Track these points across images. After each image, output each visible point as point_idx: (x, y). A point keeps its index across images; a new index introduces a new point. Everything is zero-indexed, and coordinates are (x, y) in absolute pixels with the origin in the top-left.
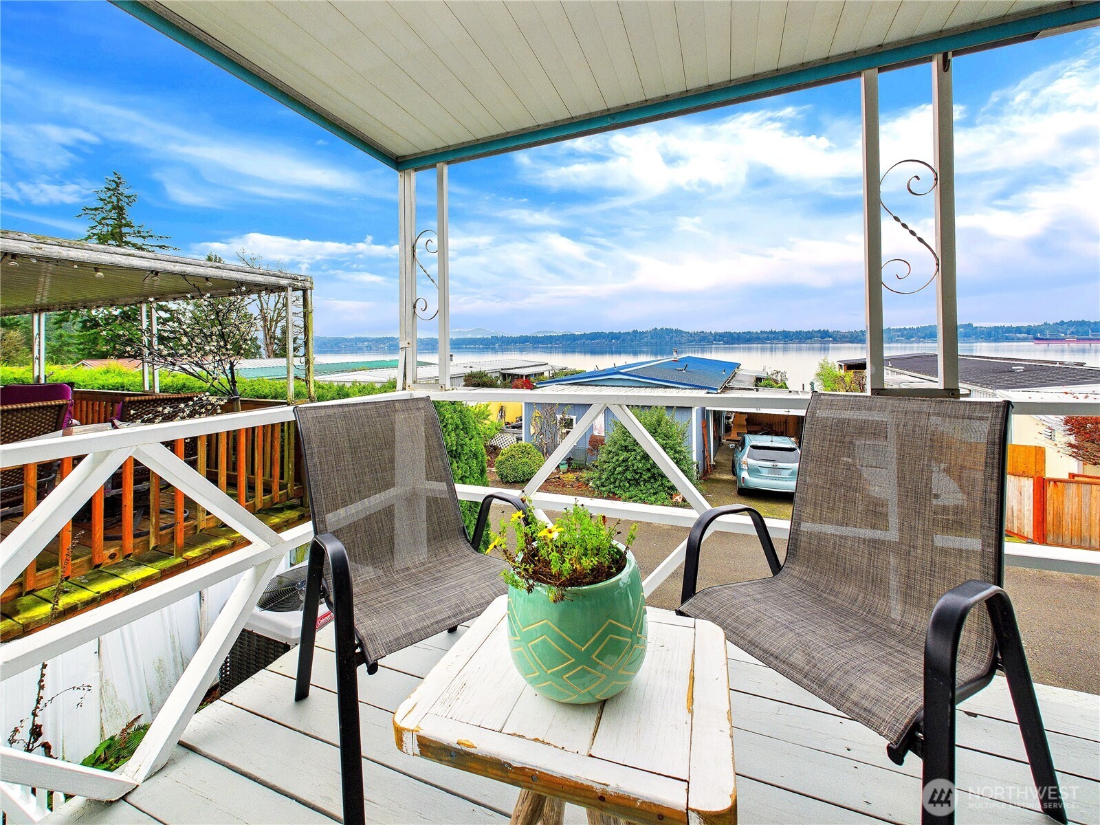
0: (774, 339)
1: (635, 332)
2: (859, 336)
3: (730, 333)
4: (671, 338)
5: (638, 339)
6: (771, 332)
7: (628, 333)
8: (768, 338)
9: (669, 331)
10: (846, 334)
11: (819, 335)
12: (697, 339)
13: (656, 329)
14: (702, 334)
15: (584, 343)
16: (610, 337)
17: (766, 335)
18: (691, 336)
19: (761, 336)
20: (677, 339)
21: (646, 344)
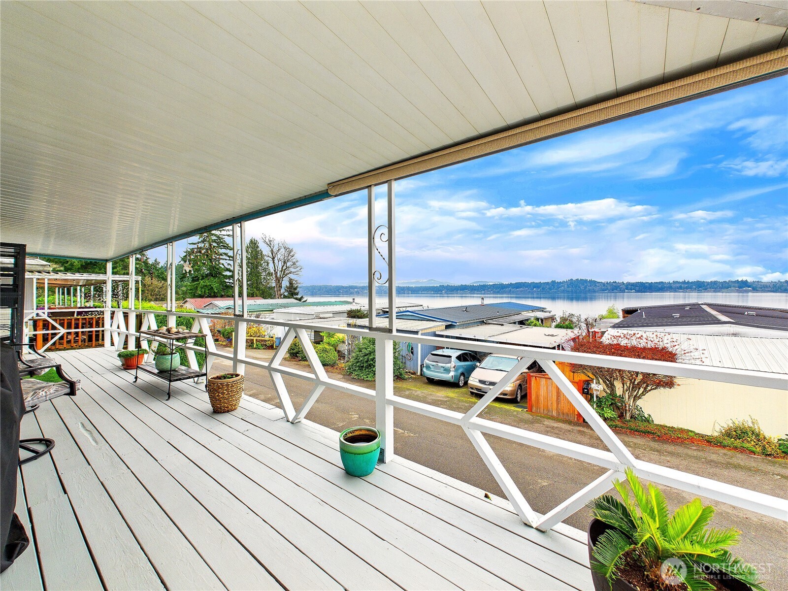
0: (687, 288)
1: (553, 282)
2: (783, 286)
3: (641, 283)
4: (585, 287)
5: (556, 287)
6: (684, 282)
7: (547, 283)
8: (681, 288)
9: (584, 282)
10: (768, 284)
11: (736, 285)
12: (609, 287)
13: (572, 279)
14: (614, 284)
15: (511, 290)
16: (532, 286)
17: (678, 285)
18: (604, 285)
19: (674, 286)
20: (590, 288)
21: (563, 291)
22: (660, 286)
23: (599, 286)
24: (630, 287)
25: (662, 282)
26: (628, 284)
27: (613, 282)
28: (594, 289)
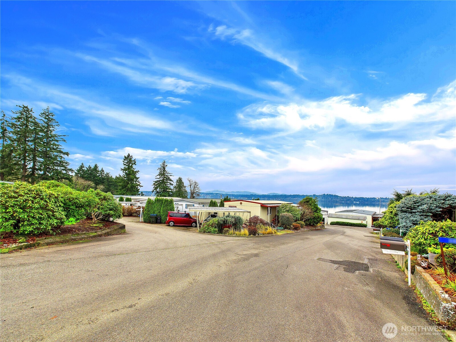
7: (310, 195)
12: (345, 200)
18: (342, 198)
20: (335, 199)
22: (373, 200)
23: (339, 199)
24: (356, 200)
25: (374, 198)
26: (356, 198)
27: (347, 197)
28: (336, 200)
